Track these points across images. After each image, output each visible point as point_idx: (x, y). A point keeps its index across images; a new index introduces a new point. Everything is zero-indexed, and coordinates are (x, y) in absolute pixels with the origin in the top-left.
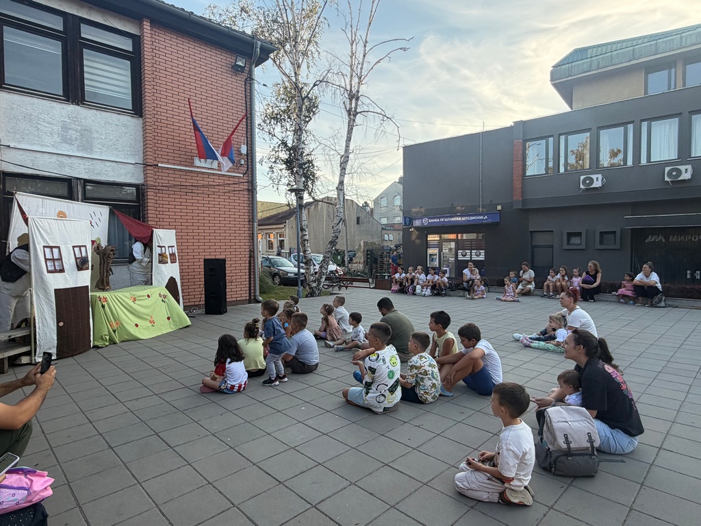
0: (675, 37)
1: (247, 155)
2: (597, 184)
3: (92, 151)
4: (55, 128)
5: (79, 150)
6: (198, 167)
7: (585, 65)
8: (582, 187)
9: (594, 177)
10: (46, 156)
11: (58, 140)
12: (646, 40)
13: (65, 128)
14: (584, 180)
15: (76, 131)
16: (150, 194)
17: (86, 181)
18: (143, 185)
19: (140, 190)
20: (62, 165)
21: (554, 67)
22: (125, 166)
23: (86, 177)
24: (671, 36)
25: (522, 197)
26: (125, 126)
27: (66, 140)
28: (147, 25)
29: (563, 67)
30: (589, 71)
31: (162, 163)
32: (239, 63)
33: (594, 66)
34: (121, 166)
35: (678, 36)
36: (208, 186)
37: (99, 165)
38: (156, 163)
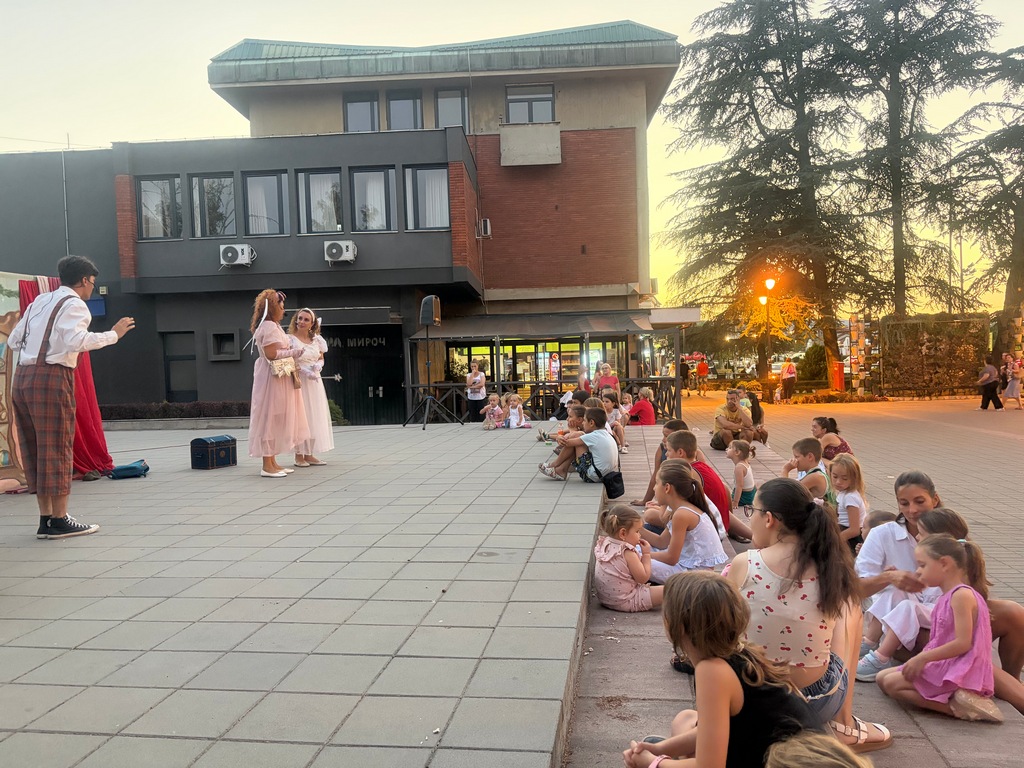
0: (369, 57)
2: (244, 259)
7: (259, 70)
8: (223, 262)
9: (238, 247)
12: (337, 52)
14: (226, 251)
21: (213, 60)
24: (365, 54)
25: (135, 273)
29: (228, 64)
30: (264, 80)
33: (271, 76)
35: (373, 57)
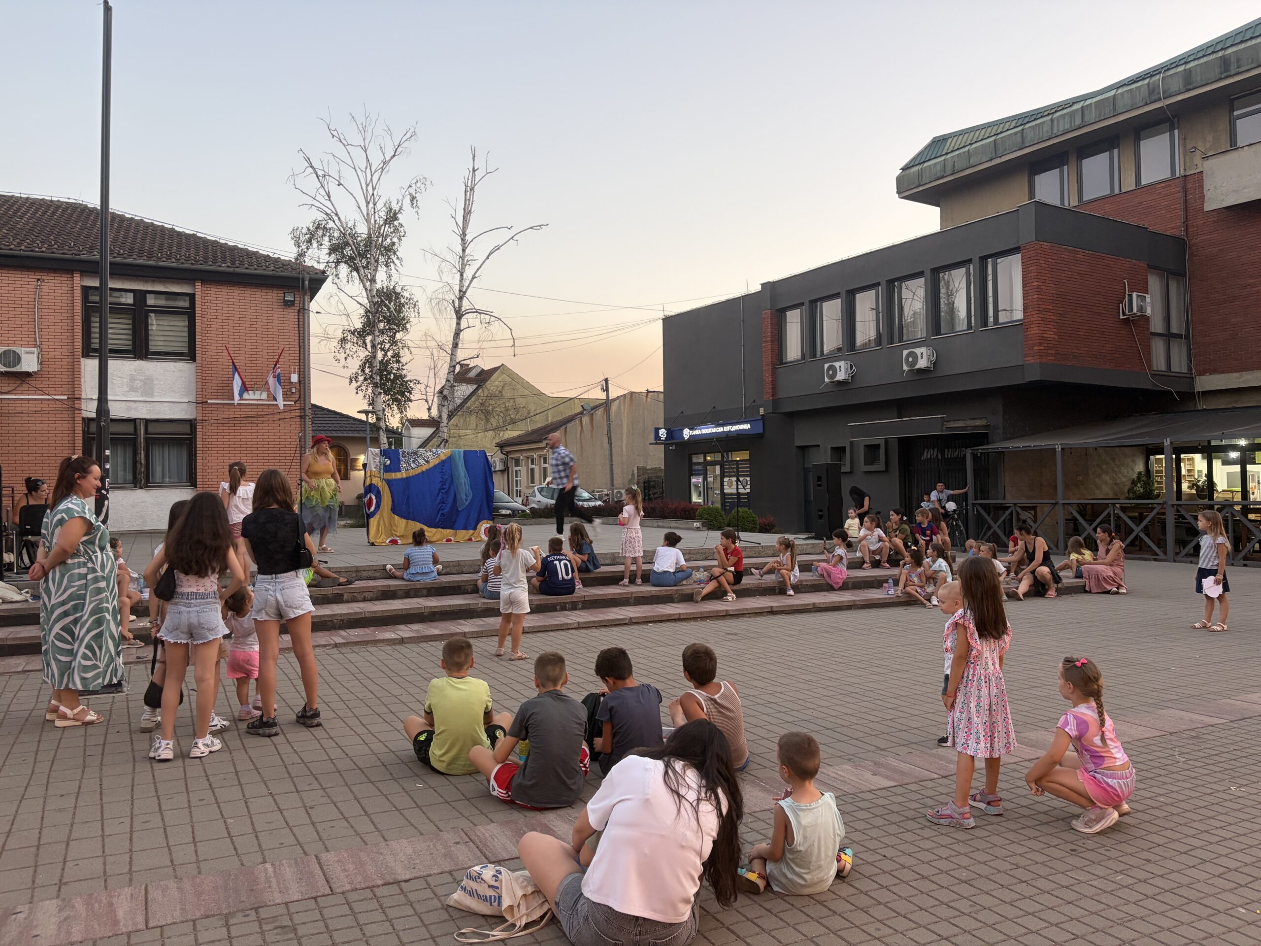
1: (300, 381)
2: (841, 375)
3: (152, 395)
4: (125, 380)
5: (142, 396)
6: (246, 400)
8: (827, 380)
9: (837, 364)
10: (118, 403)
11: (127, 389)
13: (132, 379)
14: (828, 371)
15: (141, 381)
16: (199, 427)
17: (147, 422)
18: (195, 420)
19: (192, 424)
20: (129, 409)
21: (903, 169)
22: (180, 405)
23: (148, 416)
26: (181, 371)
27: (133, 389)
28: (198, 285)
30: (943, 177)
31: (212, 399)
32: (289, 298)
33: (949, 171)
34: (176, 405)
35: (1050, 117)
36: (256, 417)
37: (158, 407)
38: (205, 400)
